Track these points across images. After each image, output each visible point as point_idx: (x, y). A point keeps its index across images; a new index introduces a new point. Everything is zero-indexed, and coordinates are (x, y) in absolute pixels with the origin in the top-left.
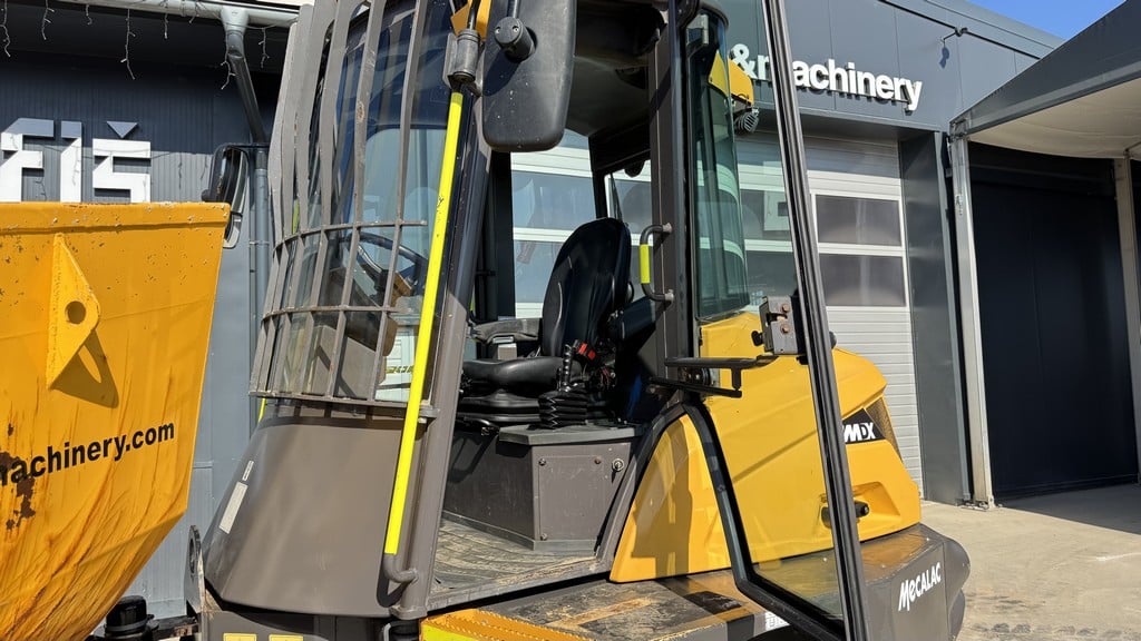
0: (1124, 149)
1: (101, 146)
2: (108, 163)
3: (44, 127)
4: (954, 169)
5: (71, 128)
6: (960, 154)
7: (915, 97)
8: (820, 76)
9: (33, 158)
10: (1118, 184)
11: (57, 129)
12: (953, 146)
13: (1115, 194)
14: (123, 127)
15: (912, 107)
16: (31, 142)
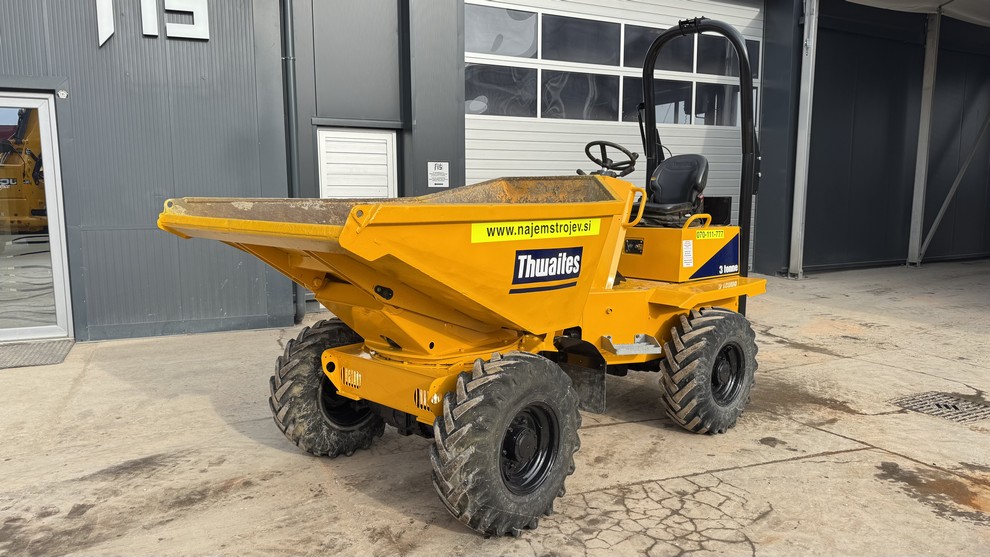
0: (938, 6)
4: (806, 18)
6: (812, 5)
10: (929, 35)
13: (925, 42)
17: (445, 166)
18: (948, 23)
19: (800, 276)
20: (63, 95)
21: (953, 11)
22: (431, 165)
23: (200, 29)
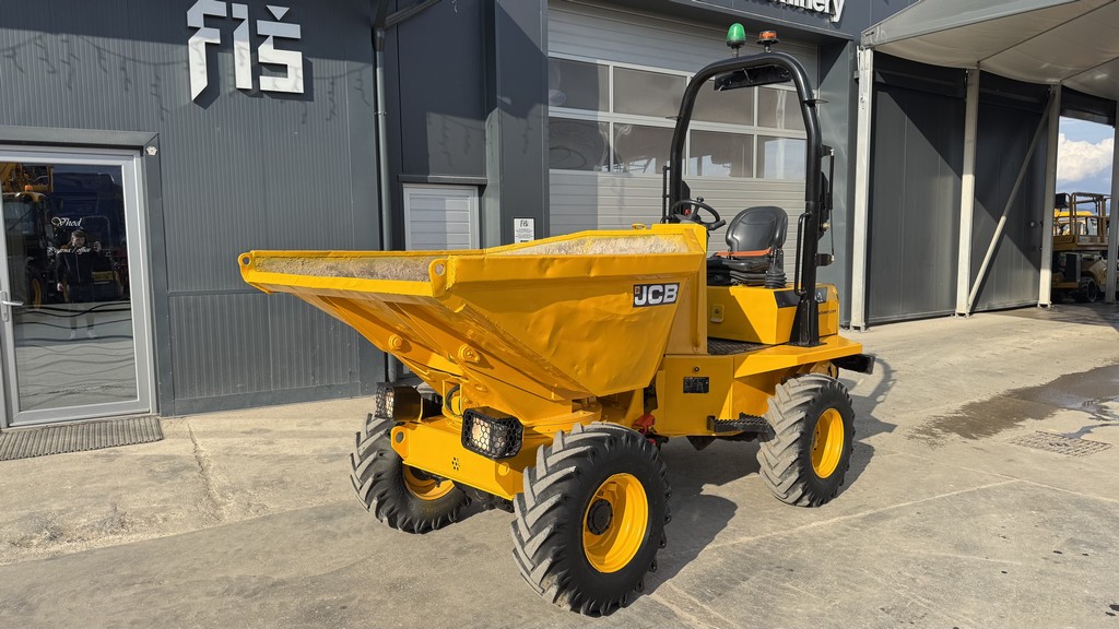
0: (976, 60)
4: (861, 73)
6: (866, 59)
10: (969, 88)
12: (862, 53)
13: (966, 96)
16: (210, 20)
17: (531, 222)
18: (987, 78)
19: (863, 329)
20: (152, 151)
21: (995, 66)
22: (517, 222)
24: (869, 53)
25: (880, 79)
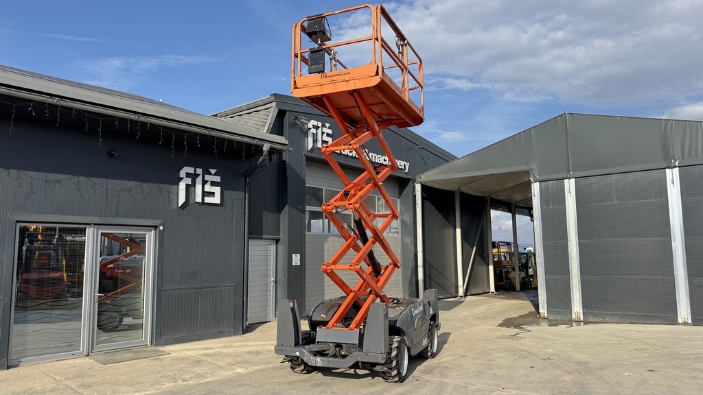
0: (458, 187)
1: (207, 177)
2: (209, 183)
3: (191, 170)
4: (417, 193)
5: (199, 171)
6: (418, 187)
7: (407, 168)
8: (385, 160)
9: (189, 181)
10: (456, 198)
11: (195, 171)
12: (417, 185)
13: (455, 201)
14: (213, 171)
15: (406, 171)
16: (188, 175)
17: (299, 255)
18: (463, 195)
20: (161, 228)
21: (465, 190)
22: (294, 255)
23: (216, 199)
24: (419, 184)
25: (424, 195)
